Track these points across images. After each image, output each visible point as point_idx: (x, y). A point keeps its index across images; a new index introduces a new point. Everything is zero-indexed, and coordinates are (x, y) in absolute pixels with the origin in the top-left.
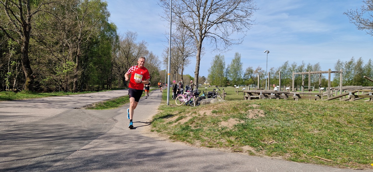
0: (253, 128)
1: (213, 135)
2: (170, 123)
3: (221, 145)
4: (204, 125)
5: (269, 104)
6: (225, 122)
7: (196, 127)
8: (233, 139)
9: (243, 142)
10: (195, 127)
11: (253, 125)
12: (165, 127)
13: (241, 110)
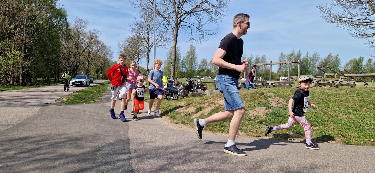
2: (189, 114)
6: (253, 111)
12: (189, 119)
13: (260, 99)
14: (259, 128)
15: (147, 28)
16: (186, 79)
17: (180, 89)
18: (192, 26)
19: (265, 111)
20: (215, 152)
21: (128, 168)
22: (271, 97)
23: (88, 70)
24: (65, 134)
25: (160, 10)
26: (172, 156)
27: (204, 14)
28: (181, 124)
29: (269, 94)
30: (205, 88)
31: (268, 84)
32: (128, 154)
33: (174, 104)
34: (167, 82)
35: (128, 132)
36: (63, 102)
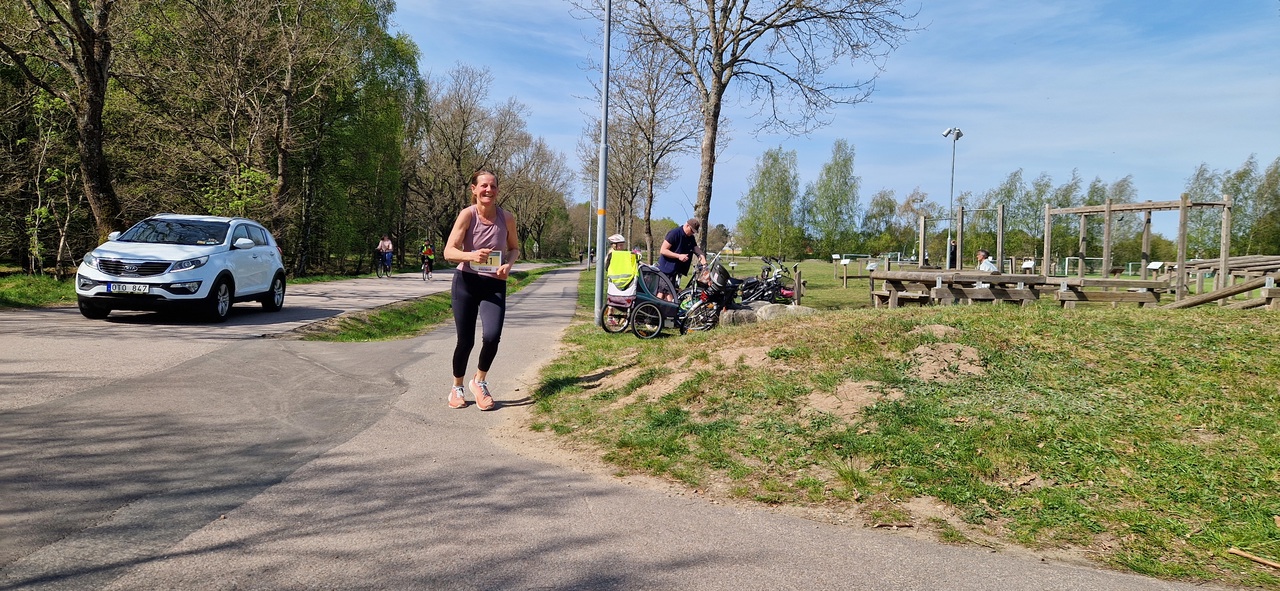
0: (942, 422)
1: (779, 449)
2: (605, 397)
3: (816, 491)
4: (741, 408)
5: (995, 323)
6: (825, 395)
7: (707, 415)
8: (862, 466)
9: (907, 479)
10: (705, 414)
11: (940, 407)
13: (886, 347)
19: (871, 399)
28: (548, 433)
29: (932, 330)
30: (786, 296)
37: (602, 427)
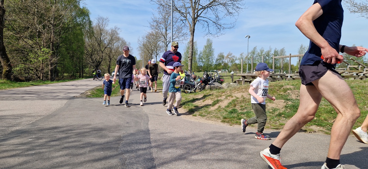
7: (242, 110)
12: (206, 111)
13: (279, 91)
14: (278, 120)
15: (164, 24)
16: (202, 73)
17: (197, 83)
18: (208, 20)
19: (284, 104)
20: (232, 143)
21: (149, 157)
22: (290, 89)
23: (110, 66)
24: (91, 125)
25: (177, 6)
26: (190, 146)
27: (221, 8)
28: (199, 117)
29: (288, 87)
30: (222, 81)
31: (288, 77)
32: (148, 143)
33: (191, 97)
34: (185, 76)
35: (147, 124)
36: (88, 96)
37: (214, 114)
